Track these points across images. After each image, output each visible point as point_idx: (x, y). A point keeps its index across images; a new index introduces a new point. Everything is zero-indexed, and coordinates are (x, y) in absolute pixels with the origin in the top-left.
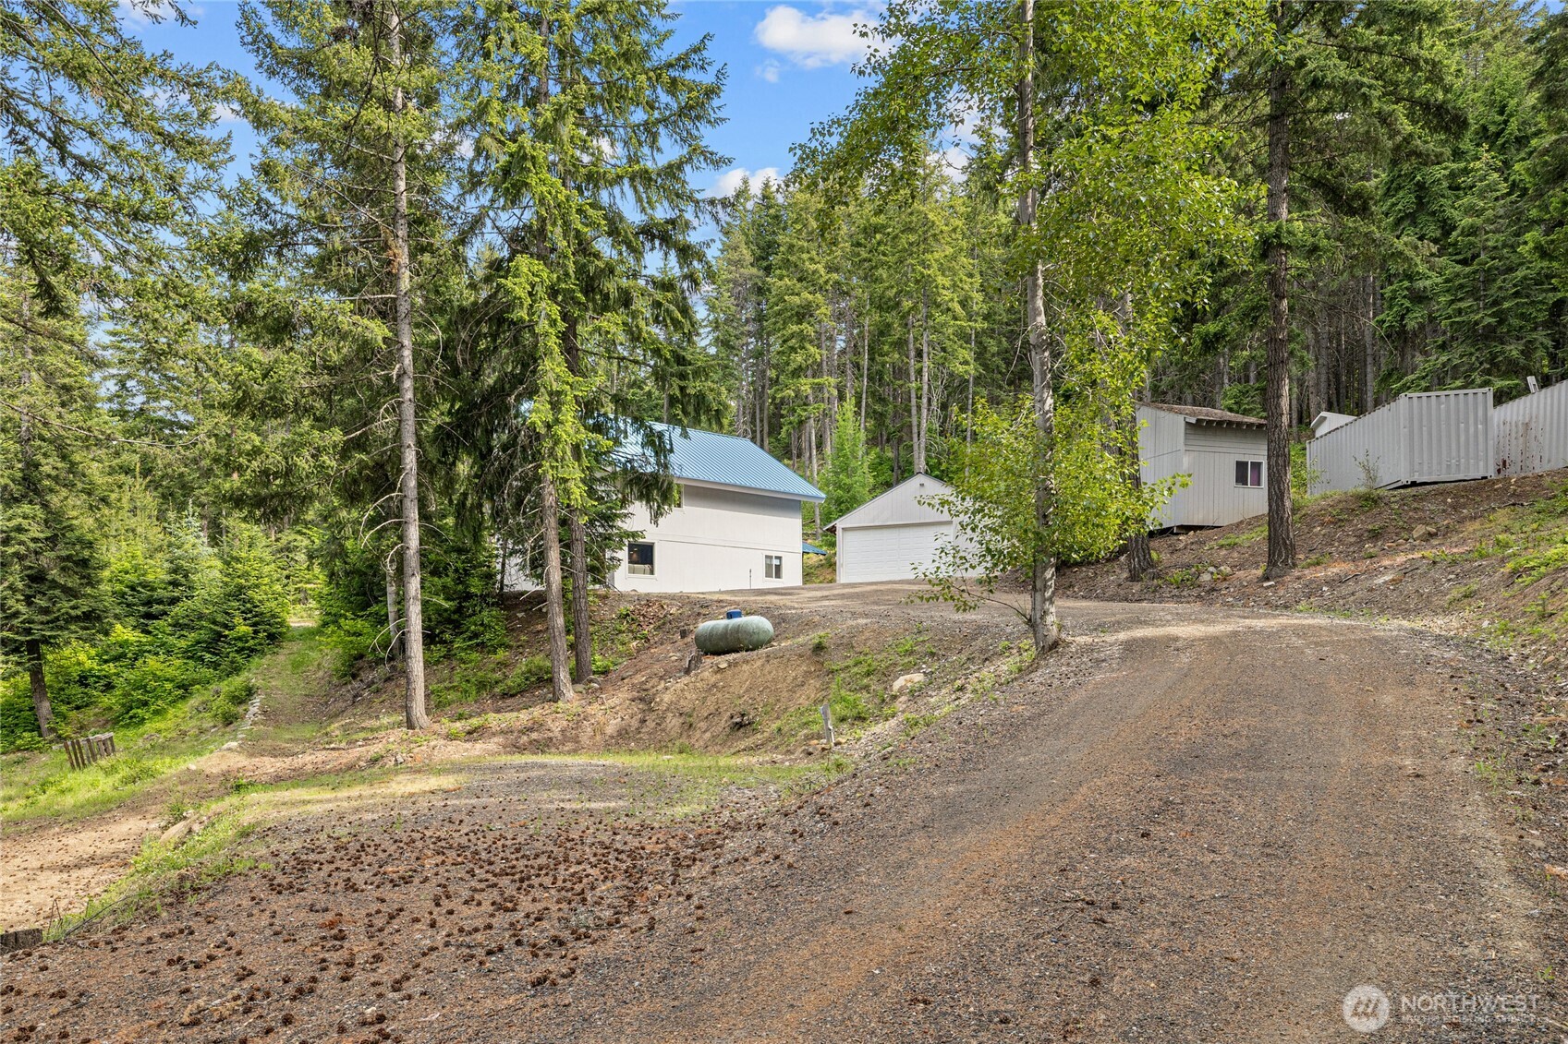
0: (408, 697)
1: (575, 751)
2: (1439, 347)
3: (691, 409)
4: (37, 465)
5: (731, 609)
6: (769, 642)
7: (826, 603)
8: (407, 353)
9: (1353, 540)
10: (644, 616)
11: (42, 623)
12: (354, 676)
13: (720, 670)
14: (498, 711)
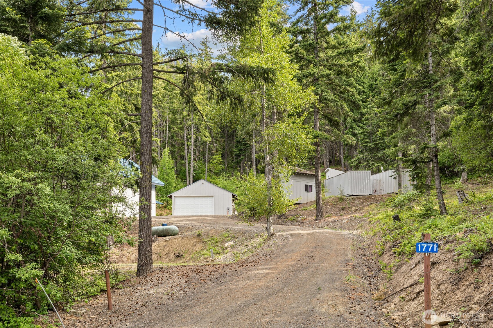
2: (360, 152)
5: (163, 223)
6: (179, 233)
9: (337, 210)
13: (166, 241)
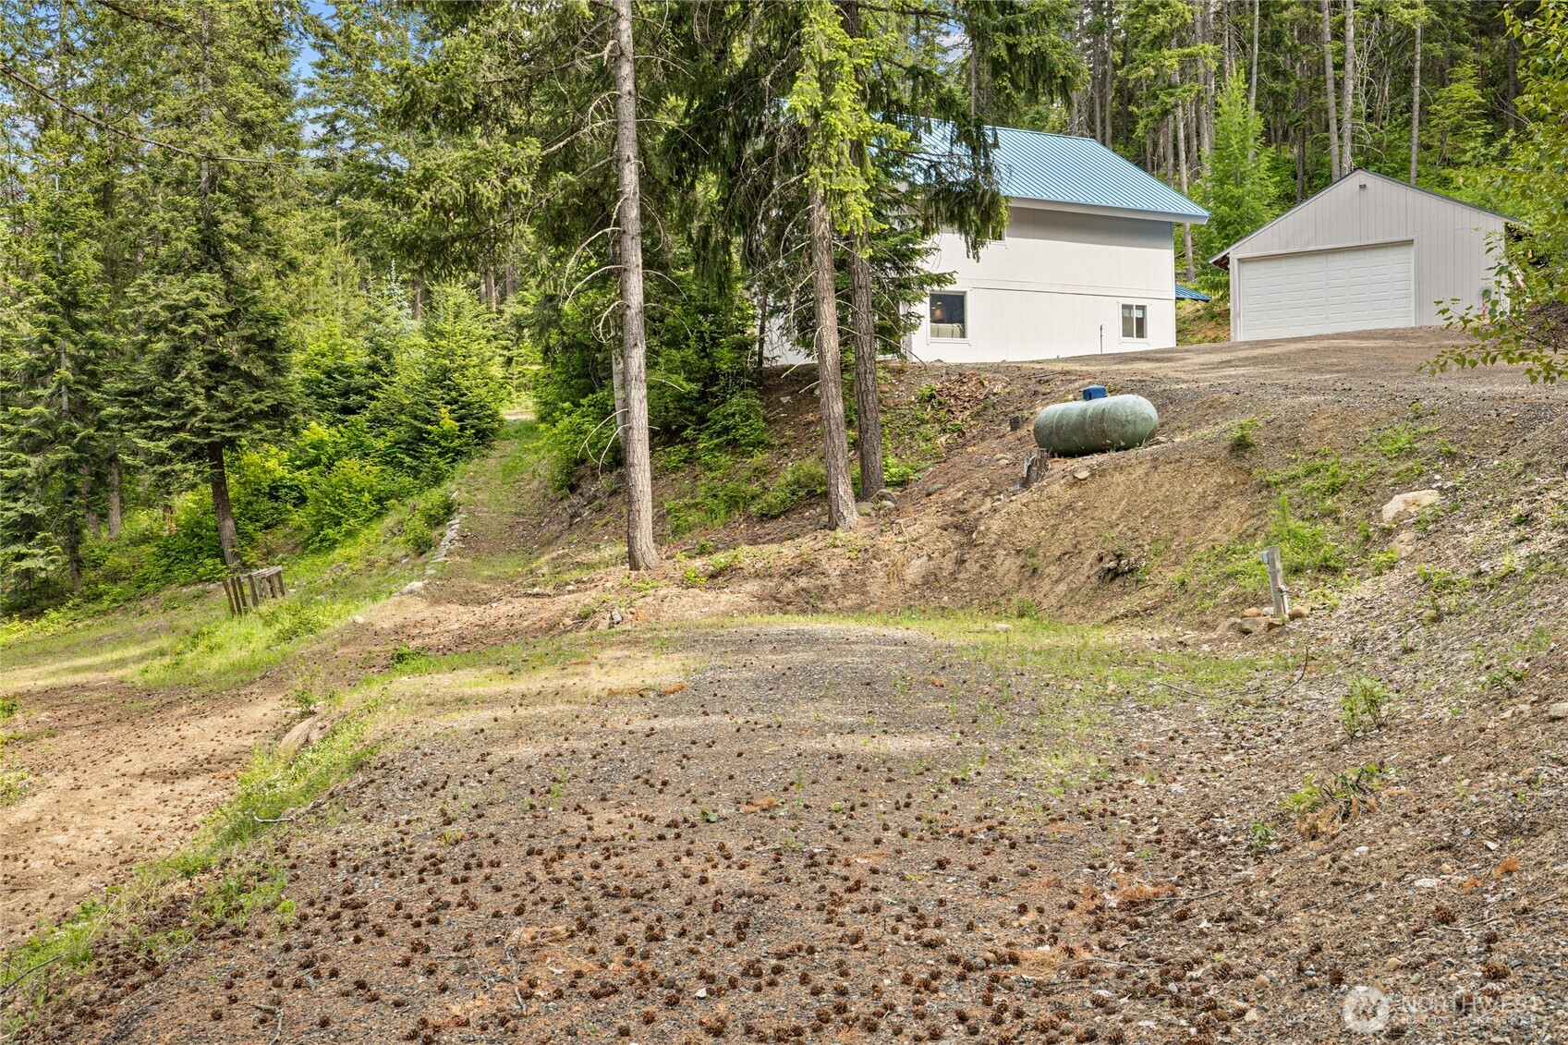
0: (631, 524)
1: (860, 608)
3: (1023, 79)
4: (217, 223)
5: (1085, 384)
6: (1152, 435)
7: (1232, 371)
8: (625, 25)
10: (956, 397)
11: (223, 422)
12: (573, 489)
13: (1077, 482)
14: (753, 541)
